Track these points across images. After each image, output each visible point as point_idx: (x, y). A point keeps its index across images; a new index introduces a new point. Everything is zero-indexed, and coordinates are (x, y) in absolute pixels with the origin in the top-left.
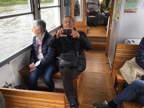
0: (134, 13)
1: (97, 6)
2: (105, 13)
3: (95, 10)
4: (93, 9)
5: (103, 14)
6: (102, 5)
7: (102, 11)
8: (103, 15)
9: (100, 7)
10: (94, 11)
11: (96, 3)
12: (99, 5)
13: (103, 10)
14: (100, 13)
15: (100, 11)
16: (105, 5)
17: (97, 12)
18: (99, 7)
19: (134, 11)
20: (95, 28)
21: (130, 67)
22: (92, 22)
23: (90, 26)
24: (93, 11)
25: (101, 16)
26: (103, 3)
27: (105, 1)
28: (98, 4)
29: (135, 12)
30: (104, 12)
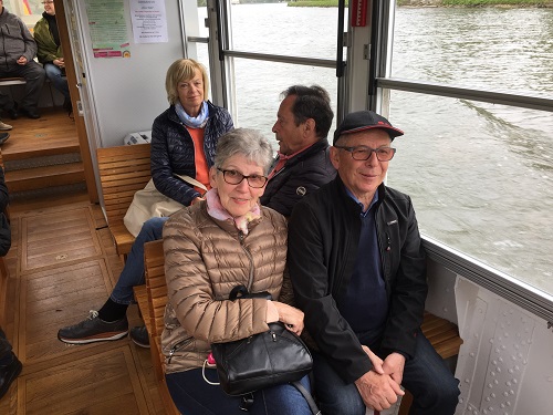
0: (126, 58)
1: (21, 44)
2: (57, 67)
3: (14, 56)
4: (6, 55)
5: (51, 69)
6: (37, 40)
7: (45, 61)
8: (53, 74)
9: (31, 48)
10: (15, 63)
11: (12, 34)
12: (26, 40)
13: (46, 56)
14: (39, 69)
15: (36, 60)
16: (50, 38)
17: (26, 66)
18: (28, 47)
19: (122, 50)
20: (36, 123)
21: (145, 205)
22: (16, 104)
23: (14, 118)
24: (6, 63)
25: (46, 76)
26: (41, 31)
27: (47, 26)
28: (23, 35)
29: (127, 54)
30: (52, 63)
